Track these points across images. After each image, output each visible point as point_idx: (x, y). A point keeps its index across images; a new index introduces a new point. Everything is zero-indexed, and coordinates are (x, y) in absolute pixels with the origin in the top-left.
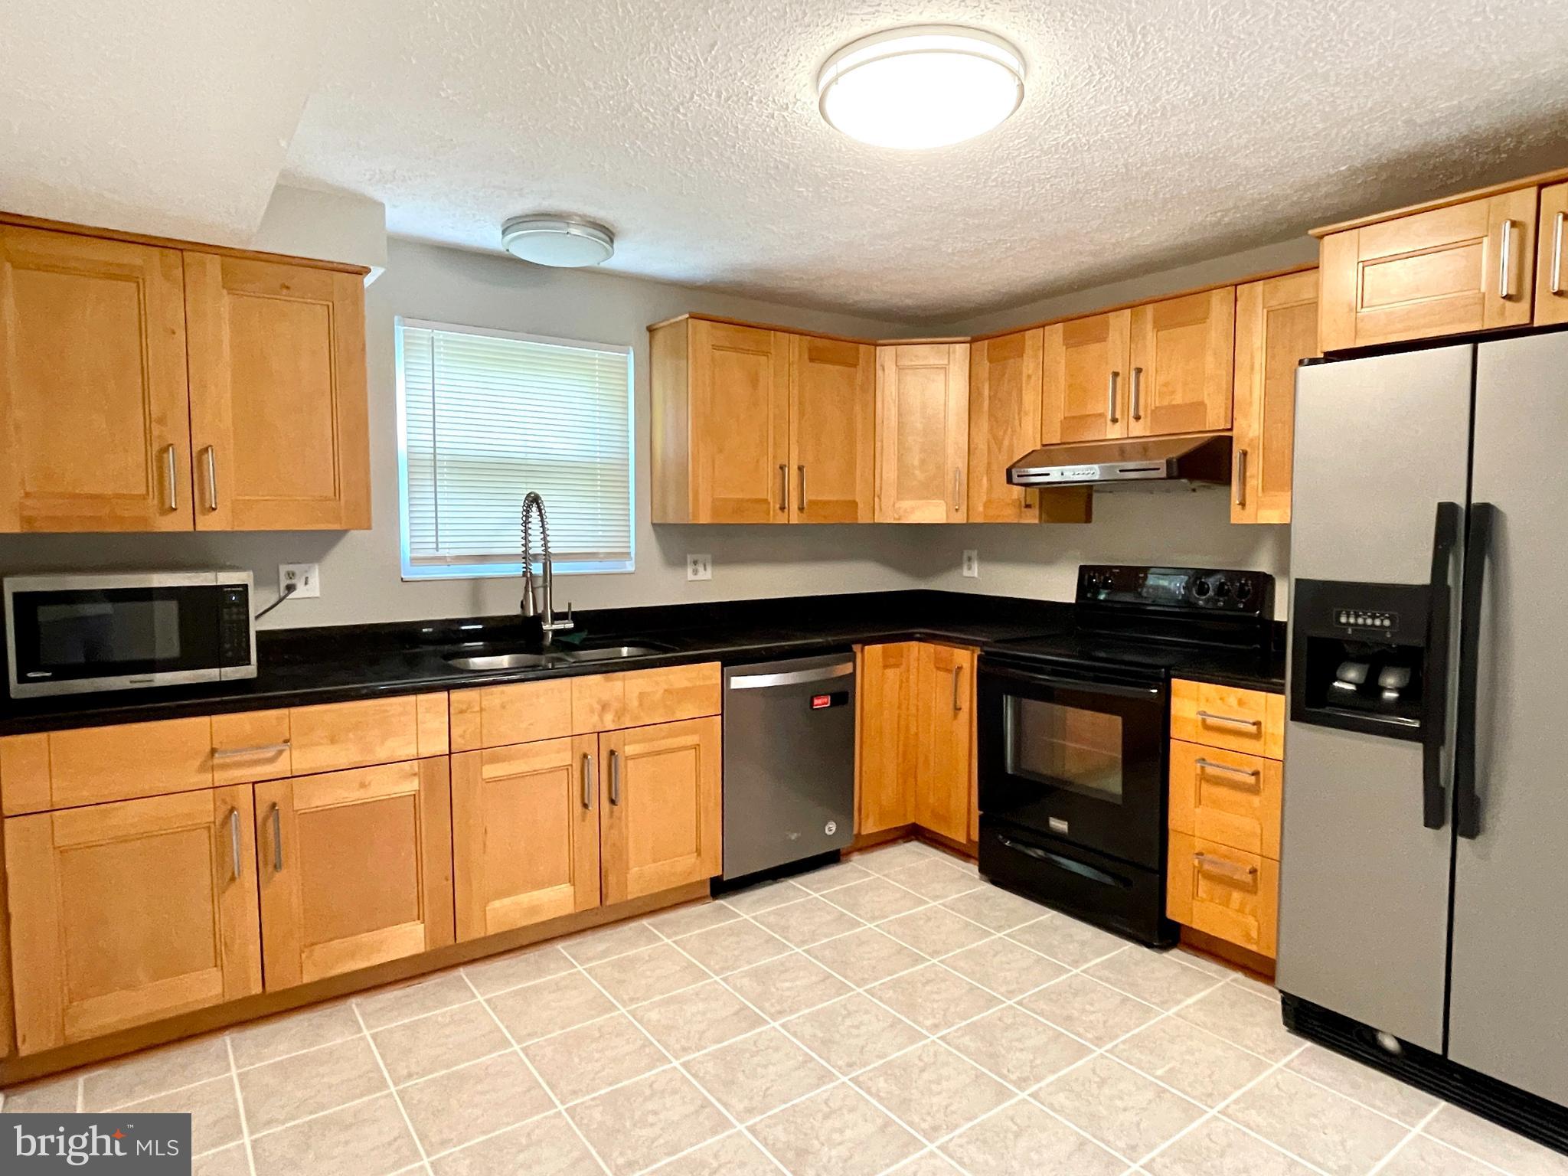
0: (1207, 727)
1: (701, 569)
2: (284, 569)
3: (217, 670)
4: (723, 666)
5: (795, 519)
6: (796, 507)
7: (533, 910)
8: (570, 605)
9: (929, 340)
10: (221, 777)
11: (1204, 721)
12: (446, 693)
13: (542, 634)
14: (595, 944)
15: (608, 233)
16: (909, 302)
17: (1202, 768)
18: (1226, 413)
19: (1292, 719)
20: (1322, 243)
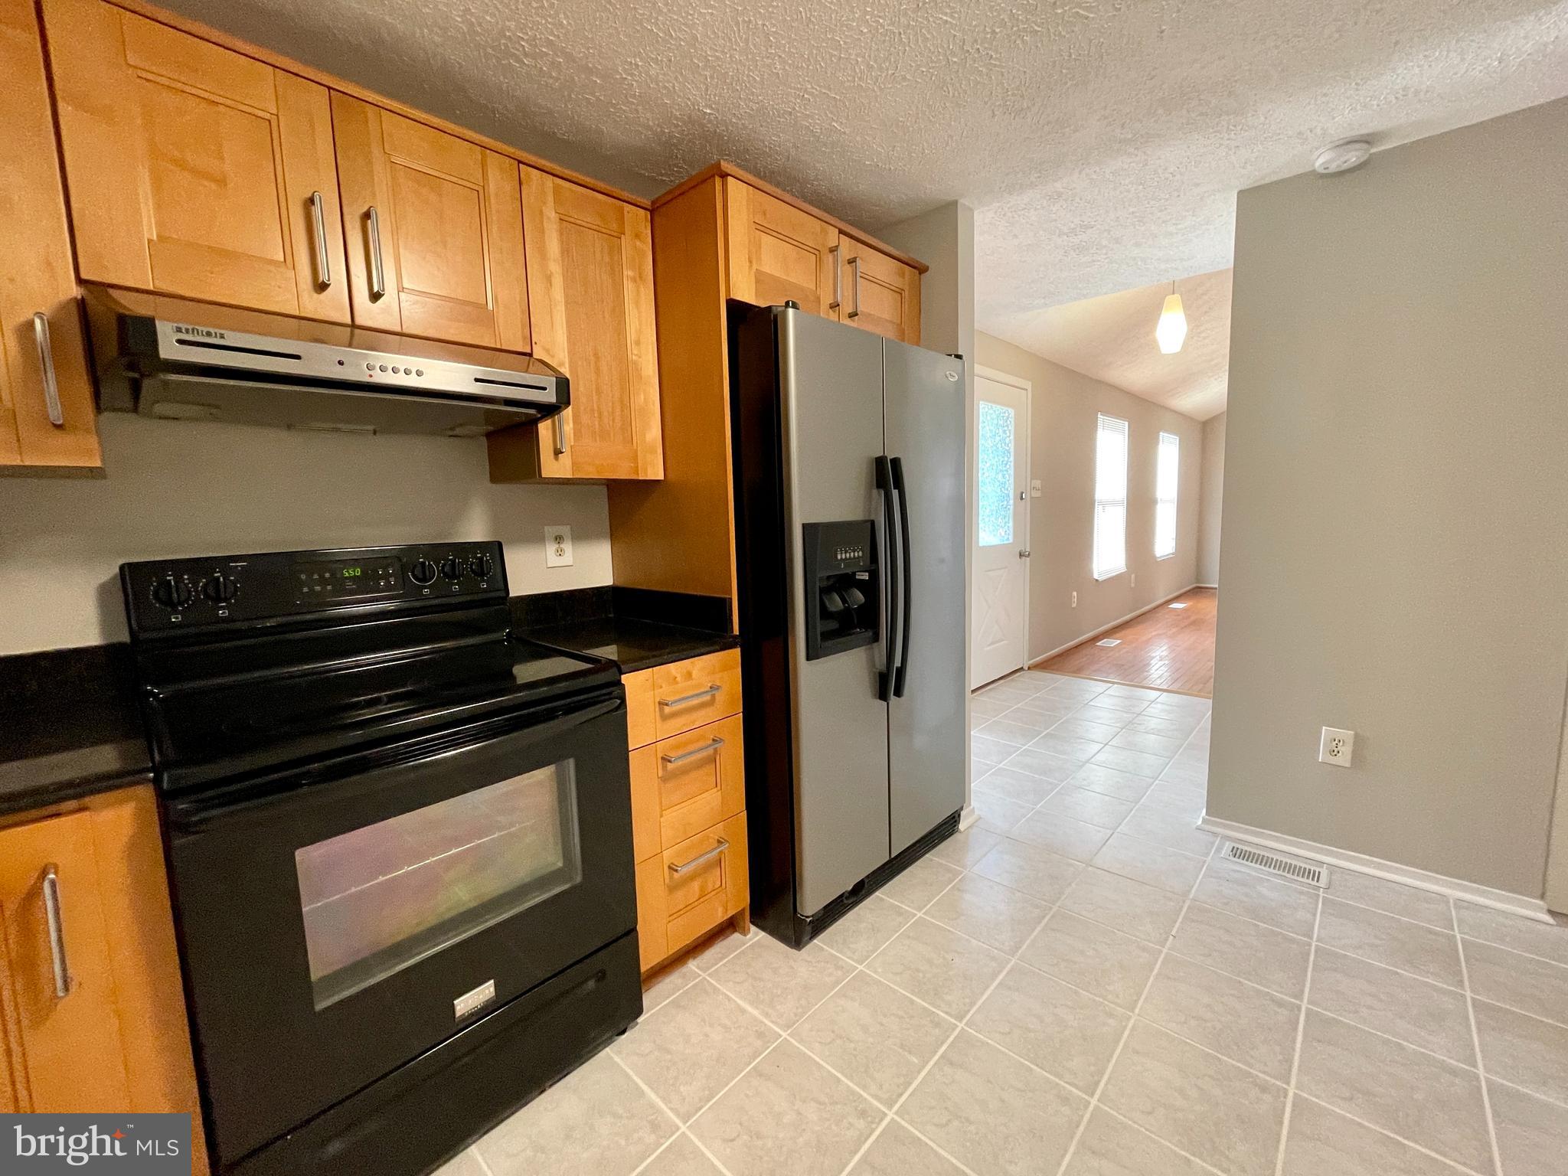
17: (664, 768)
18: (523, 332)
19: (808, 659)
20: (718, 181)
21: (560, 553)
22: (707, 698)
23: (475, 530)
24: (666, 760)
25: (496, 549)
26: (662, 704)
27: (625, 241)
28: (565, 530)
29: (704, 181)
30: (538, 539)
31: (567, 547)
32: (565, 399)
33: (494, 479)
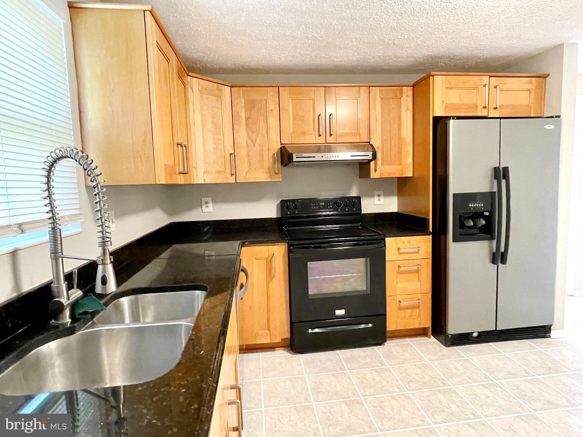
17: (399, 269)
18: (368, 136)
19: (454, 241)
20: (431, 78)
21: (379, 200)
22: (416, 250)
23: (354, 193)
24: (399, 267)
25: (359, 199)
26: (399, 249)
27: (403, 99)
28: (381, 193)
29: (427, 78)
30: (372, 195)
31: (382, 198)
32: (375, 157)
33: (360, 178)
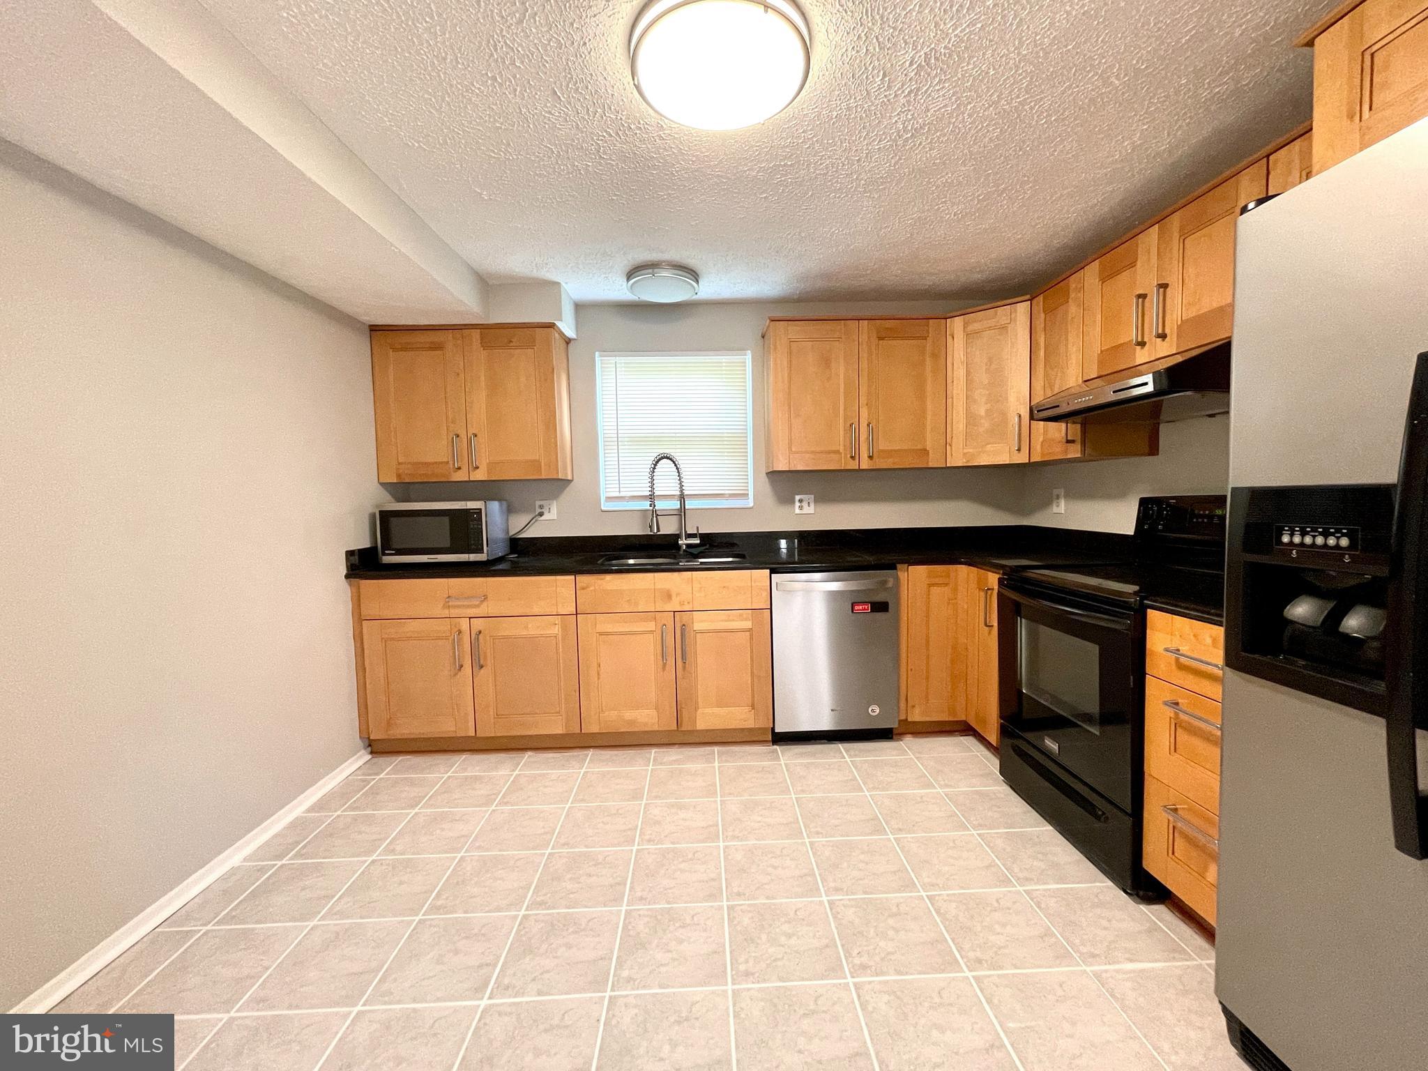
0: (1181, 667)
1: (805, 504)
2: (538, 503)
3: (467, 555)
4: (771, 573)
5: (864, 466)
6: (866, 455)
7: (632, 722)
8: (698, 528)
9: (989, 306)
10: (454, 612)
11: (1177, 659)
12: (573, 577)
13: (678, 547)
14: (673, 754)
15: (694, 274)
16: (977, 277)
